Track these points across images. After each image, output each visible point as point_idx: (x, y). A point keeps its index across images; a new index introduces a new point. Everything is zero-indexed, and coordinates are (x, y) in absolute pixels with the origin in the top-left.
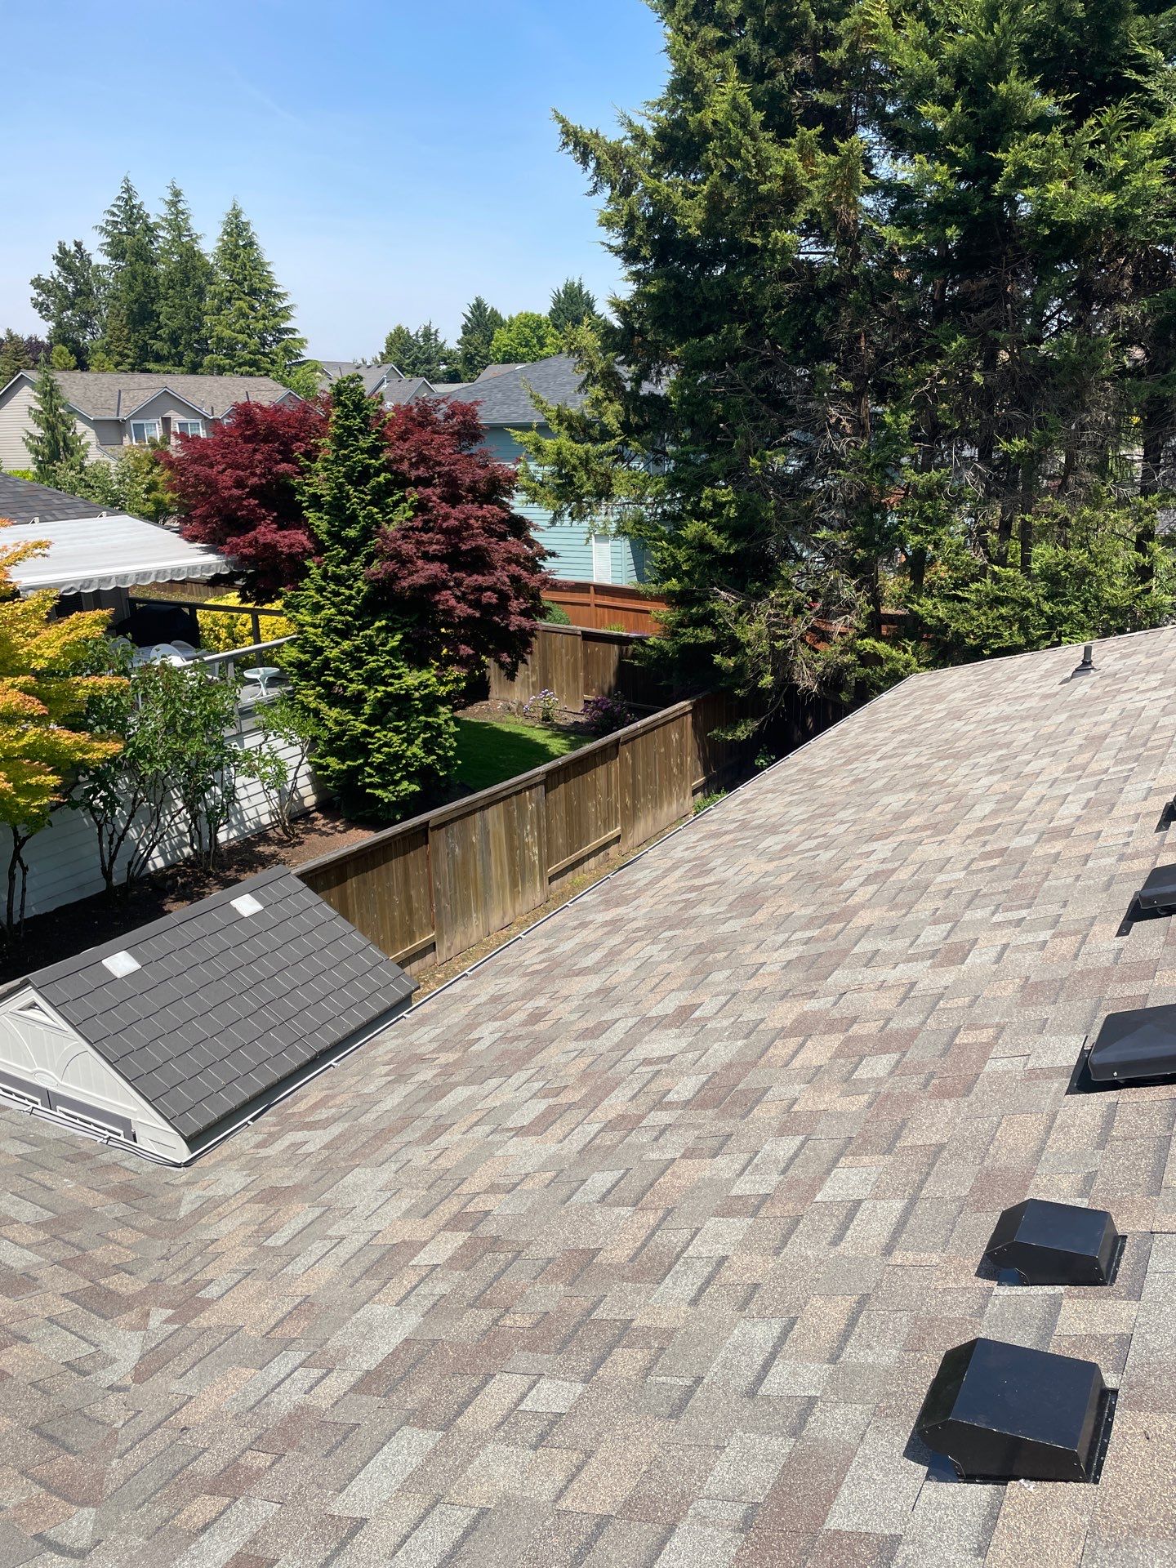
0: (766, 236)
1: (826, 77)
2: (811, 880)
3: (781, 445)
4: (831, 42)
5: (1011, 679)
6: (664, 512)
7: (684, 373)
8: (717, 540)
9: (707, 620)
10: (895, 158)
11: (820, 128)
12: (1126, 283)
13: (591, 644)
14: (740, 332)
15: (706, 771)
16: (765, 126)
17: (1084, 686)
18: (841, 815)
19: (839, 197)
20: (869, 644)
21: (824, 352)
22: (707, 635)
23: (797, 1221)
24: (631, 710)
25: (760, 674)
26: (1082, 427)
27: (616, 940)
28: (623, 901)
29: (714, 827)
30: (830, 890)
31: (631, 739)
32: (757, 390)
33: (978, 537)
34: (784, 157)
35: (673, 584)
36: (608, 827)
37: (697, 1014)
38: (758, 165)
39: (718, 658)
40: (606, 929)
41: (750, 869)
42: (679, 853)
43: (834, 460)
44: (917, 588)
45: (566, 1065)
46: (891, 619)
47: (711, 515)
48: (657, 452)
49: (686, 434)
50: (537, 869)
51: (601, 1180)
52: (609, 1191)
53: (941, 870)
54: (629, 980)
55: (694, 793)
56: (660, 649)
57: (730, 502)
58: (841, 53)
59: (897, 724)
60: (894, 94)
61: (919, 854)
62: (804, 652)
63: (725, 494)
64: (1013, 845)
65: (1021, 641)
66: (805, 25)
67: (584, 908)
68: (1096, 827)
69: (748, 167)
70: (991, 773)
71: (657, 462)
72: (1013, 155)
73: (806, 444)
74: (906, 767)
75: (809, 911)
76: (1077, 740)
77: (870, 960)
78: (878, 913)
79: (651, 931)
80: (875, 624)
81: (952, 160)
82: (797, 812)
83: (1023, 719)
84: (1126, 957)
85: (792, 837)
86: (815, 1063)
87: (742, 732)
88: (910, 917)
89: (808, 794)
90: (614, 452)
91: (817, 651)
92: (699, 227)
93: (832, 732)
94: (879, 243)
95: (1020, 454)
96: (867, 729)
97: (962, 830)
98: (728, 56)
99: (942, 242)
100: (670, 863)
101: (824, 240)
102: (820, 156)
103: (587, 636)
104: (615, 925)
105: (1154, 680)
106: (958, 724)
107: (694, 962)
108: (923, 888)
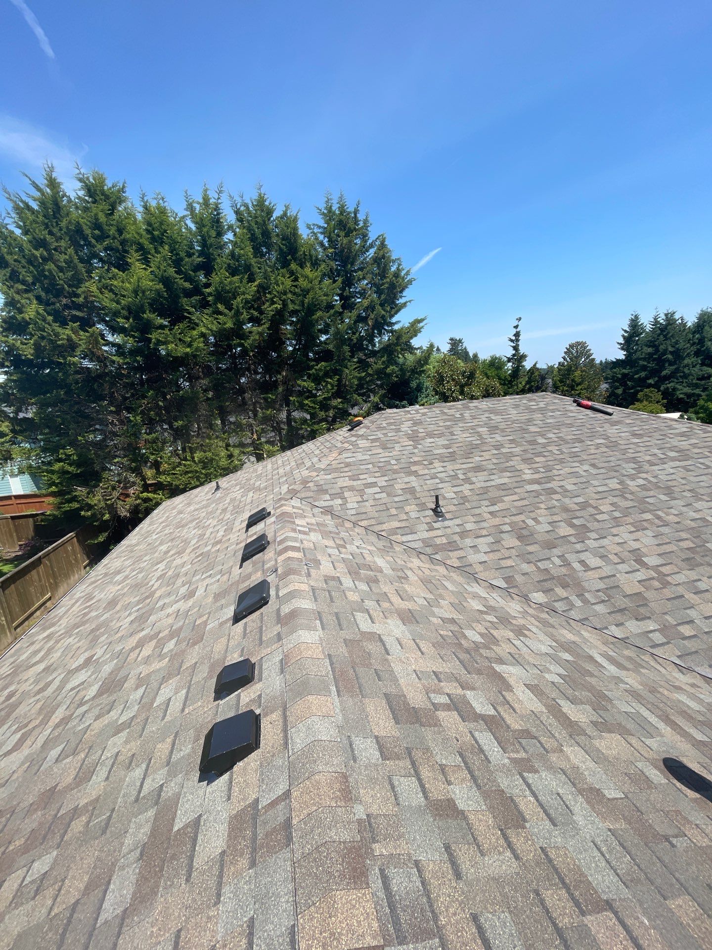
0: (65, 358)
1: (78, 307)
2: (137, 586)
3: (90, 431)
4: (78, 296)
5: (197, 496)
6: (43, 462)
7: (40, 408)
8: (70, 469)
9: (74, 499)
10: (113, 335)
11: (78, 323)
12: (201, 374)
13: (17, 521)
14: (62, 393)
15: (88, 558)
16: (55, 321)
17: (219, 494)
18: (145, 559)
19: (93, 347)
20: (145, 495)
21: (102, 398)
22: (75, 505)
23: (147, 719)
24: (46, 543)
25: (103, 515)
26: (200, 416)
27: (51, 643)
28: (53, 625)
29: (93, 579)
30: (144, 588)
31: (47, 555)
32: (76, 412)
33: (175, 453)
34: (65, 333)
35: (54, 489)
36: (43, 595)
37: (95, 658)
38: (54, 334)
39: (83, 513)
40: (45, 641)
41: (112, 590)
42: (78, 595)
43: (115, 434)
44: (159, 473)
45: (29, 711)
46: (151, 485)
47: (66, 459)
48: (33, 439)
49: (47, 431)
50: (6, 627)
51: (54, 753)
52: (59, 755)
53: (183, 567)
54: (60, 658)
55: (85, 568)
56: (54, 515)
57: (73, 454)
58: (81, 299)
59: (160, 520)
60: (107, 315)
61: (175, 563)
62: (121, 503)
63: (70, 451)
64: (205, 550)
65: (198, 483)
66: (63, 288)
67: (33, 635)
68: (228, 537)
69: (50, 335)
70: (194, 529)
71: (34, 443)
72: (154, 336)
73: (102, 430)
74: (166, 535)
75: (137, 598)
76: (219, 511)
77: (162, 608)
78: (163, 589)
79: (68, 633)
80: (146, 488)
81: (134, 337)
82: (128, 563)
83: (202, 509)
84: (242, 575)
85: (127, 573)
86: (147, 655)
87: (101, 539)
88: (175, 587)
89: (132, 555)
90: (10, 441)
91: (125, 501)
92: (32, 355)
93: (137, 529)
94: (113, 362)
95: (182, 426)
96: (150, 525)
97: (188, 551)
98: (30, 295)
99: (138, 362)
100: (74, 601)
101: (91, 360)
102: (82, 333)
103: (13, 518)
104: (49, 637)
105: (238, 488)
106: (181, 515)
107: (90, 637)
108: (177, 576)
